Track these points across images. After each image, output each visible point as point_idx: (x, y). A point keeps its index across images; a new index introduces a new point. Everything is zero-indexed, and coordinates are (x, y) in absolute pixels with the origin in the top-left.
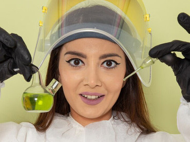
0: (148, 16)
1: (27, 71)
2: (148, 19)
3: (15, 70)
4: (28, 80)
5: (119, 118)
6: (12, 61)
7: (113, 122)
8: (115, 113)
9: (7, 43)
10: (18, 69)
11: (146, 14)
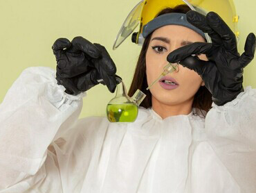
0: (237, 17)
1: (111, 82)
2: (236, 20)
3: (99, 81)
4: (113, 91)
5: (198, 115)
6: (95, 72)
7: (191, 118)
8: (194, 110)
9: (92, 54)
10: (102, 80)
11: (235, 16)
